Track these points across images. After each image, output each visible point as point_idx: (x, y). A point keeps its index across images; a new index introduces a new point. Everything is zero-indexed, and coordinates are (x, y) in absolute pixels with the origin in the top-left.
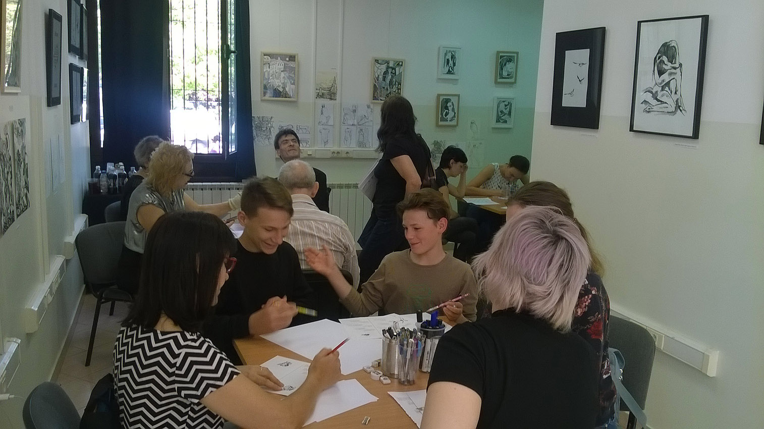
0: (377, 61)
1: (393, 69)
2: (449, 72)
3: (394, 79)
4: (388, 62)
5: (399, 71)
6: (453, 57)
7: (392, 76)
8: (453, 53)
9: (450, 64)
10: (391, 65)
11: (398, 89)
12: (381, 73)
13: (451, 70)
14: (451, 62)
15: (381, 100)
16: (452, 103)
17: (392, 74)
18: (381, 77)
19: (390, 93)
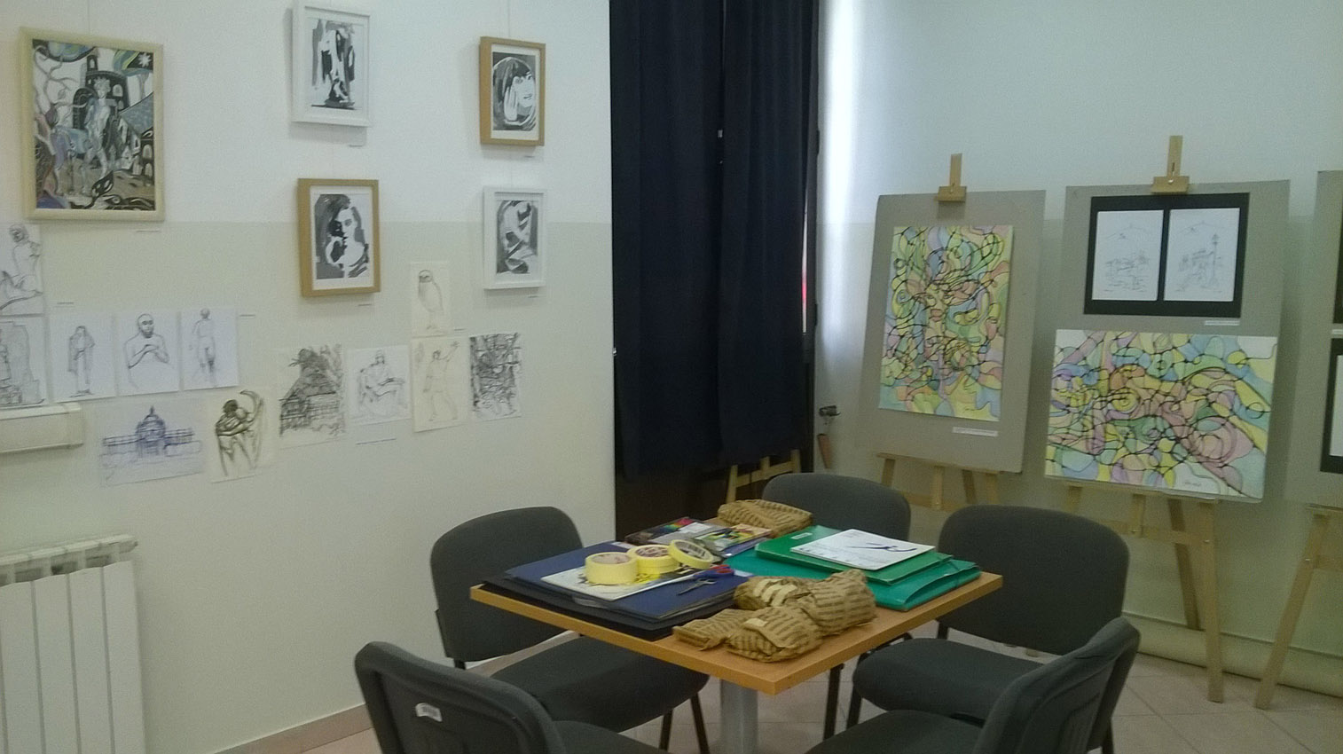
0: (41, 45)
1: (115, 79)
2: (334, 101)
3: (122, 123)
4: (89, 54)
5: (142, 91)
6: (343, 46)
7: (112, 108)
8: (342, 31)
9: (333, 71)
10: (106, 63)
11: (144, 162)
12: (61, 95)
13: (339, 92)
14: (337, 66)
15: (74, 206)
16: (354, 209)
17: (112, 101)
18: (65, 114)
19: (110, 177)
